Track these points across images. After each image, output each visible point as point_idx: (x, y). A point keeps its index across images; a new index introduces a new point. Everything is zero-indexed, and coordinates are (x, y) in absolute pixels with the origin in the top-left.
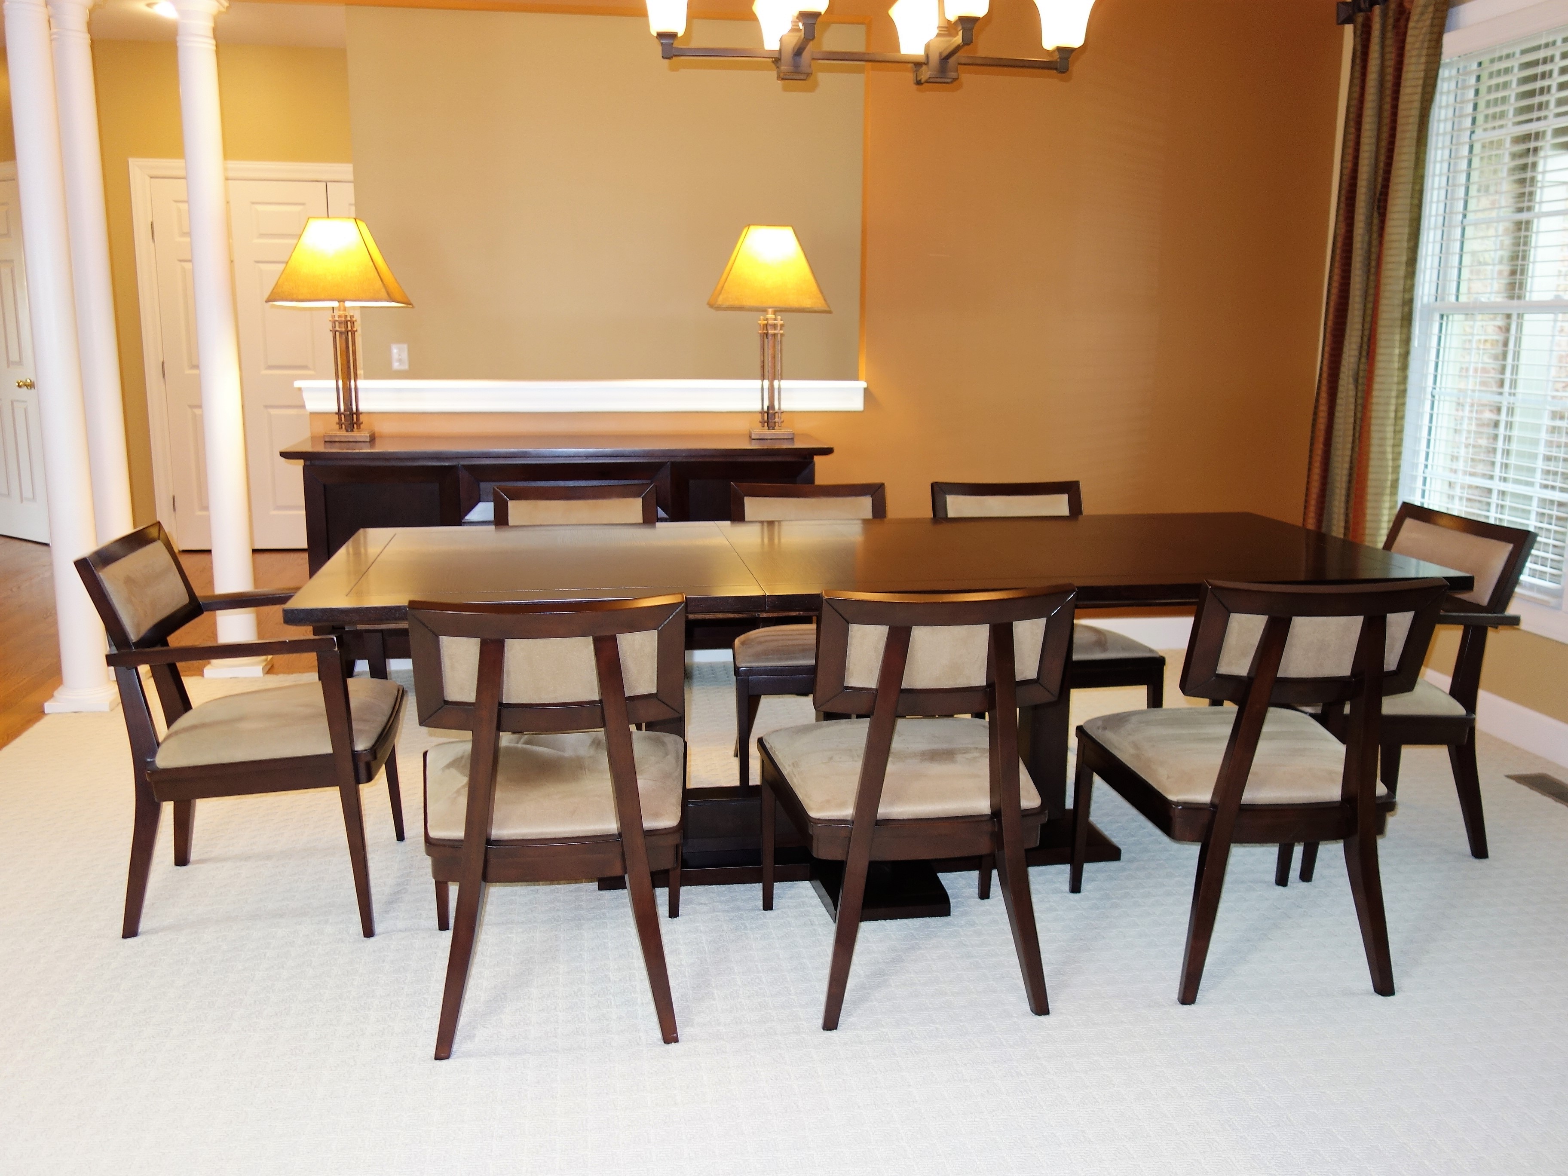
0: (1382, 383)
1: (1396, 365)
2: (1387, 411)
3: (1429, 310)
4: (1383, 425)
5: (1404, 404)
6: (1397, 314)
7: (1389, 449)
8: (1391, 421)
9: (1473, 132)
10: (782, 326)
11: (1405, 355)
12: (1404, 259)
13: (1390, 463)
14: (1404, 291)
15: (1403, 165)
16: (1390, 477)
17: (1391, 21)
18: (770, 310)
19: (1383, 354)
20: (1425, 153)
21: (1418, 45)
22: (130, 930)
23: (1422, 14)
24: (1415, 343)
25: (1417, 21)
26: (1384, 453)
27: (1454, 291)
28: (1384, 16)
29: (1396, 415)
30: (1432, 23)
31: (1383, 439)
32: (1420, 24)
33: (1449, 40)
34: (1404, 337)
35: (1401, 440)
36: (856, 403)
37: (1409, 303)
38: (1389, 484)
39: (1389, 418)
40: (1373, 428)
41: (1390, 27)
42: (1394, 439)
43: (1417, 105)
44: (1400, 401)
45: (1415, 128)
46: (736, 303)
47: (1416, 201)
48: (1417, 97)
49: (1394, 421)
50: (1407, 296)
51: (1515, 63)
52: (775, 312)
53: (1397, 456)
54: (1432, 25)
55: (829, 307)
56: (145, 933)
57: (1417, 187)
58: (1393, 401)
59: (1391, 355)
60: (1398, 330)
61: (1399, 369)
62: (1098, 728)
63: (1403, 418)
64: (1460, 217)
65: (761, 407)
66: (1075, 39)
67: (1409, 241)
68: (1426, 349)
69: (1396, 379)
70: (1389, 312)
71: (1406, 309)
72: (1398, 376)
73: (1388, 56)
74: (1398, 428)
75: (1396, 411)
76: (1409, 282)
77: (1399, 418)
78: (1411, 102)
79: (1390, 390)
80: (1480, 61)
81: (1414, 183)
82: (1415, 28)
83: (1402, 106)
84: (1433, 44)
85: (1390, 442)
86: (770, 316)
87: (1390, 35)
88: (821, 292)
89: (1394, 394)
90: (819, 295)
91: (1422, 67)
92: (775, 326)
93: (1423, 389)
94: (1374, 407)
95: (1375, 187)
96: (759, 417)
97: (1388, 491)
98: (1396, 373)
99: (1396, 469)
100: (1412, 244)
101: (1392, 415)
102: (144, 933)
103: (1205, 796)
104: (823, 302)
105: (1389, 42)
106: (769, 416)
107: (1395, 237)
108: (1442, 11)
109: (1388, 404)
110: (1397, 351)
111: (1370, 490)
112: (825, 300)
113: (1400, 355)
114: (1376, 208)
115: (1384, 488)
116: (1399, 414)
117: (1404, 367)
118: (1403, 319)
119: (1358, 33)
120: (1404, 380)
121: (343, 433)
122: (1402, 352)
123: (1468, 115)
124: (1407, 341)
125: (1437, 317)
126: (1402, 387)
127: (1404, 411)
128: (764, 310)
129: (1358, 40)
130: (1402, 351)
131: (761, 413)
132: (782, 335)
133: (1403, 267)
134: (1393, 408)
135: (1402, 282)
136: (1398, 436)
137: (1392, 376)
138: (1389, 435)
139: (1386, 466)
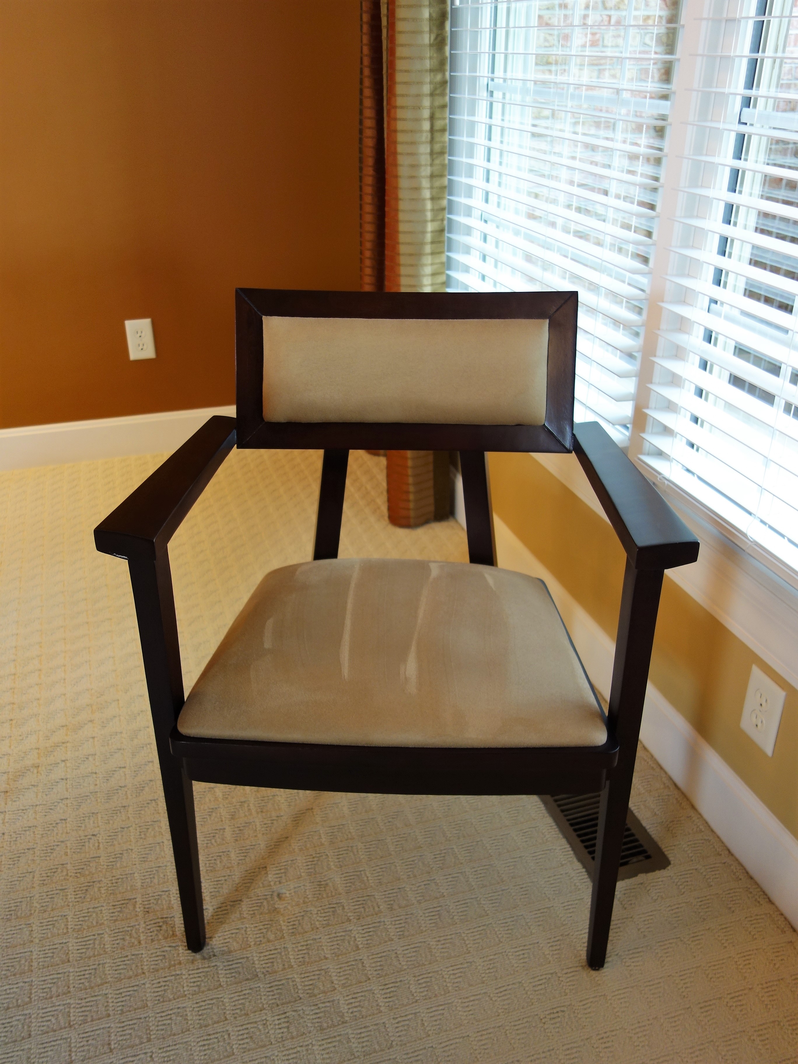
0: (408, 71)
1: (427, 39)
2: (418, 120)
4: (415, 143)
7: (425, 182)
8: (425, 137)
13: (429, 205)
16: (430, 227)
19: (404, 19)
38: (429, 238)
39: (421, 131)
40: (400, 148)
42: (431, 165)
49: (429, 135)
58: (427, 102)
61: (431, 45)
69: (427, 64)
72: (431, 58)
77: (438, 129)
79: (420, 83)
85: (426, 171)
89: (427, 89)
94: (400, 114)
98: (428, 53)
101: (426, 126)
109: (418, 108)
110: (426, 13)
115: (422, 244)
116: (439, 124)
122: (434, 15)
126: (438, 76)
127: (445, 117)
130: (435, 12)
134: (426, 113)
137: (421, 58)
138: (425, 159)
139: (423, 211)
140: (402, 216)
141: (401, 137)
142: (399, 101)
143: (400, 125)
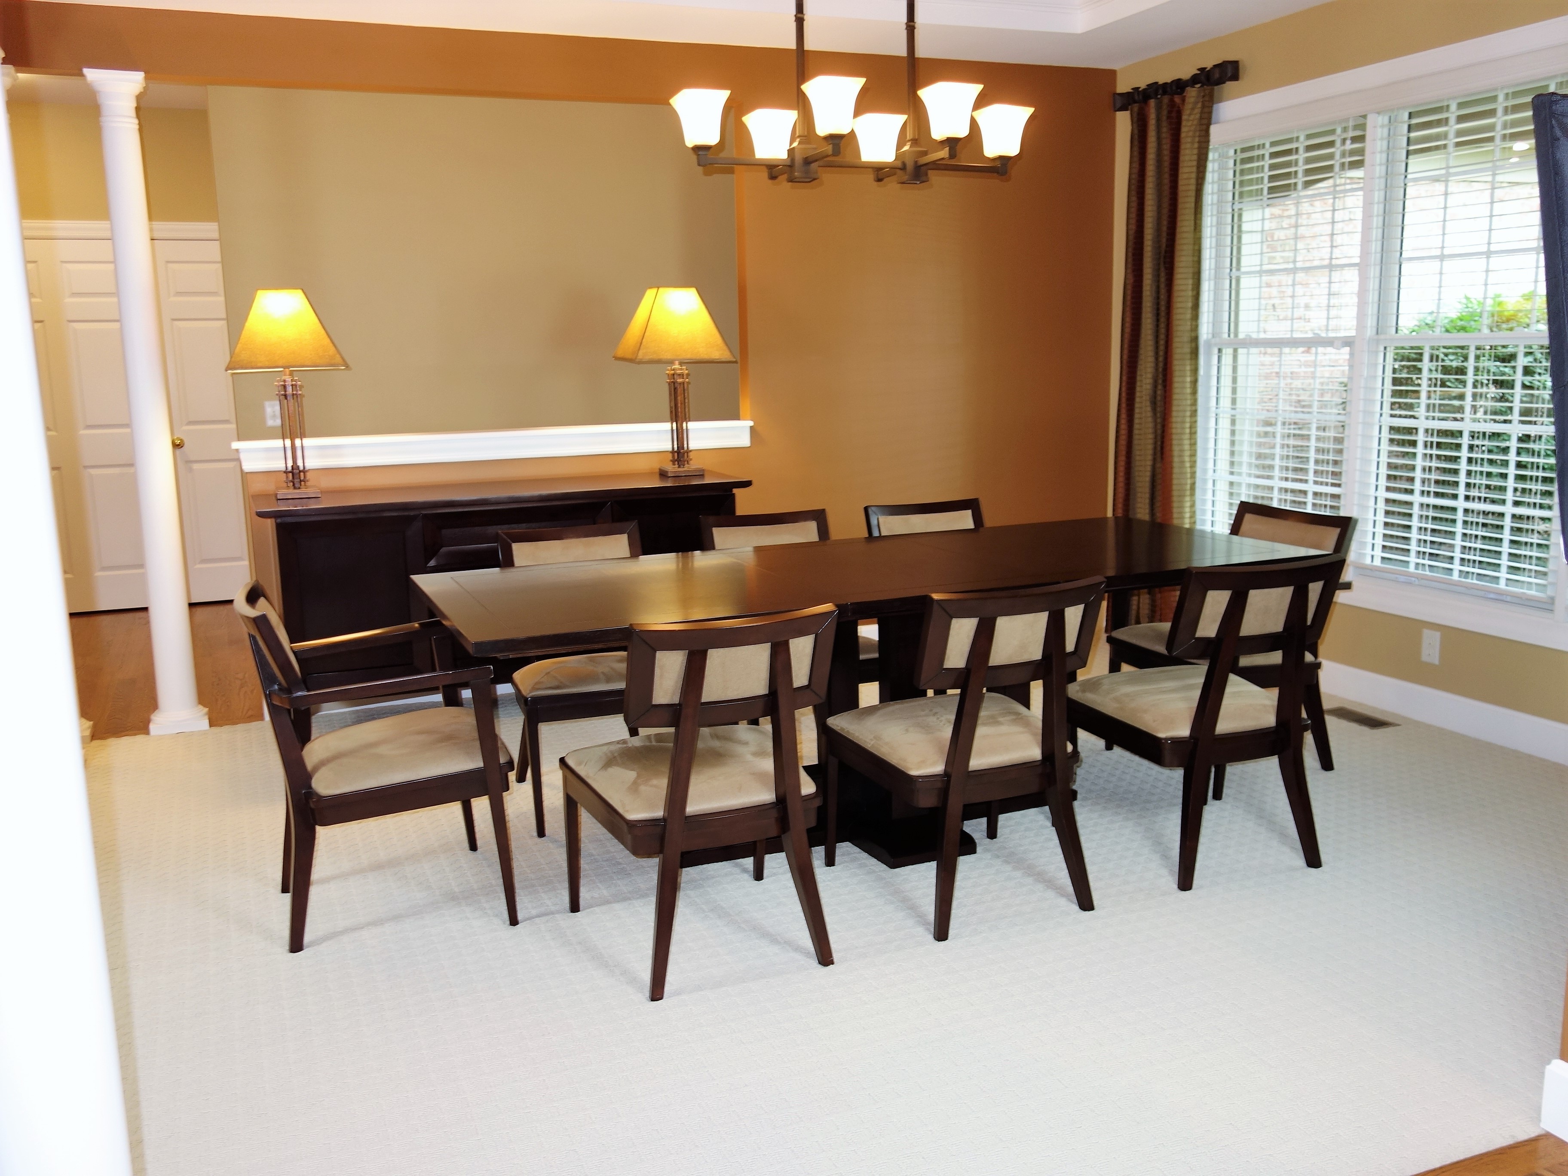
0: (1179, 406)
1: (1188, 391)
2: (1184, 428)
3: (1209, 344)
4: (1182, 439)
5: (1196, 422)
6: (1187, 349)
7: (1187, 459)
8: (1187, 436)
9: (1233, 204)
10: (688, 375)
11: (1195, 382)
12: (1190, 305)
13: (1188, 470)
14: (1192, 330)
15: (1185, 229)
16: (1189, 481)
17: (1165, 113)
18: (677, 362)
19: (1178, 382)
20: (1201, 219)
21: (1191, 134)
22: (296, 944)
23: (1193, 109)
24: (1201, 371)
25: (1190, 115)
26: (1183, 462)
27: (1227, 330)
28: (1159, 108)
29: (1191, 431)
30: (1201, 116)
31: (1182, 451)
32: (1192, 117)
33: (1214, 129)
34: (1193, 367)
35: (1195, 451)
36: (744, 441)
37: (1195, 339)
38: (1188, 487)
39: (1185, 433)
40: (1174, 442)
41: (1164, 118)
42: (1190, 450)
43: (1193, 181)
44: (1193, 419)
45: (1193, 199)
46: (655, 357)
47: (1196, 259)
48: (1194, 175)
49: (1189, 436)
50: (1193, 334)
51: (1267, 152)
52: (681, 364)
53: (1193, 464)
54: (1201, 118)
55: (734, 357)
56: (314, 943)
57: (1197, 247)
58: (1188, 420)
59: (1184, 382)
60: (1188, 362)
61: (1191, 394)
62: (1078, 691)
63: (1195, 433)
64: (1228, 270)
65: (671, 446)
66: (1013, 149)
67: (1193, 290)
68: (1208, 376)
69: (1189, 402)
70: (1180, 348)
71: (1193, 345)
72: (1190, 400)
73: (1164, 141)
74: (1193, 441)
75: (1191, 428)
76: (1194, 323)
77: (1193, 433)
78: (1189, 179)
79: (1185, 411)
80: (1235, 148)
81: (1194, 244)
82: (1188, 120)
83: (1181, 182)
84: (1203, 133)
85: (1187, 453)
86: (677, 366)
87: (1165, 124)
88: (727, 344)
89: (1188, 414)
90: (725, 348)
91: (1196, 151)
92: (681, 375)
93: (1207, 409)
94: (1174, 425)
95: (1160, 247)
96: (670, 456)
97: (1188, 493)
98: (1189, 397)
99: (1193, 474)
100: (1195, 293)
101: (1188, 431)
102: (312, 944)
103: (1184, 731)
104: (729, 354)
105: (1164, 130)
106: (680, 454)
107: (1182, 288)
108: (1209, 107)
109: (1184, 422)
110: (1188, 379)
111: (1175, 493)
112: (731, 352)
113: (1191, 382)
114: (1162, 264)
115: (1185, 490)
116: (1193, 430)
117: (1194, 392)
118: (1192, 353)
119: (1135, 119)
120: (1195, 403)
121: (292, 491)
123: (1230, 191)
124: (1195, 371)
125: (1216, 351)
126: (1194, 408)
127: (1196, 427)
128: (671, 362)
129: (1135, 125)
130: (1193, 379)
131: (671, 452)
132: (689, 383)
133: (1189, 311)
134: (1188, 425)
135: (1189, 323)
136: (1192, 448)
137: (1186, 399)
138: (1187, 447)
139: (1186, 473)
140: (1174, 476)
141: (1174, 437)
142: (1174, 420)
143: (1174, 431)
